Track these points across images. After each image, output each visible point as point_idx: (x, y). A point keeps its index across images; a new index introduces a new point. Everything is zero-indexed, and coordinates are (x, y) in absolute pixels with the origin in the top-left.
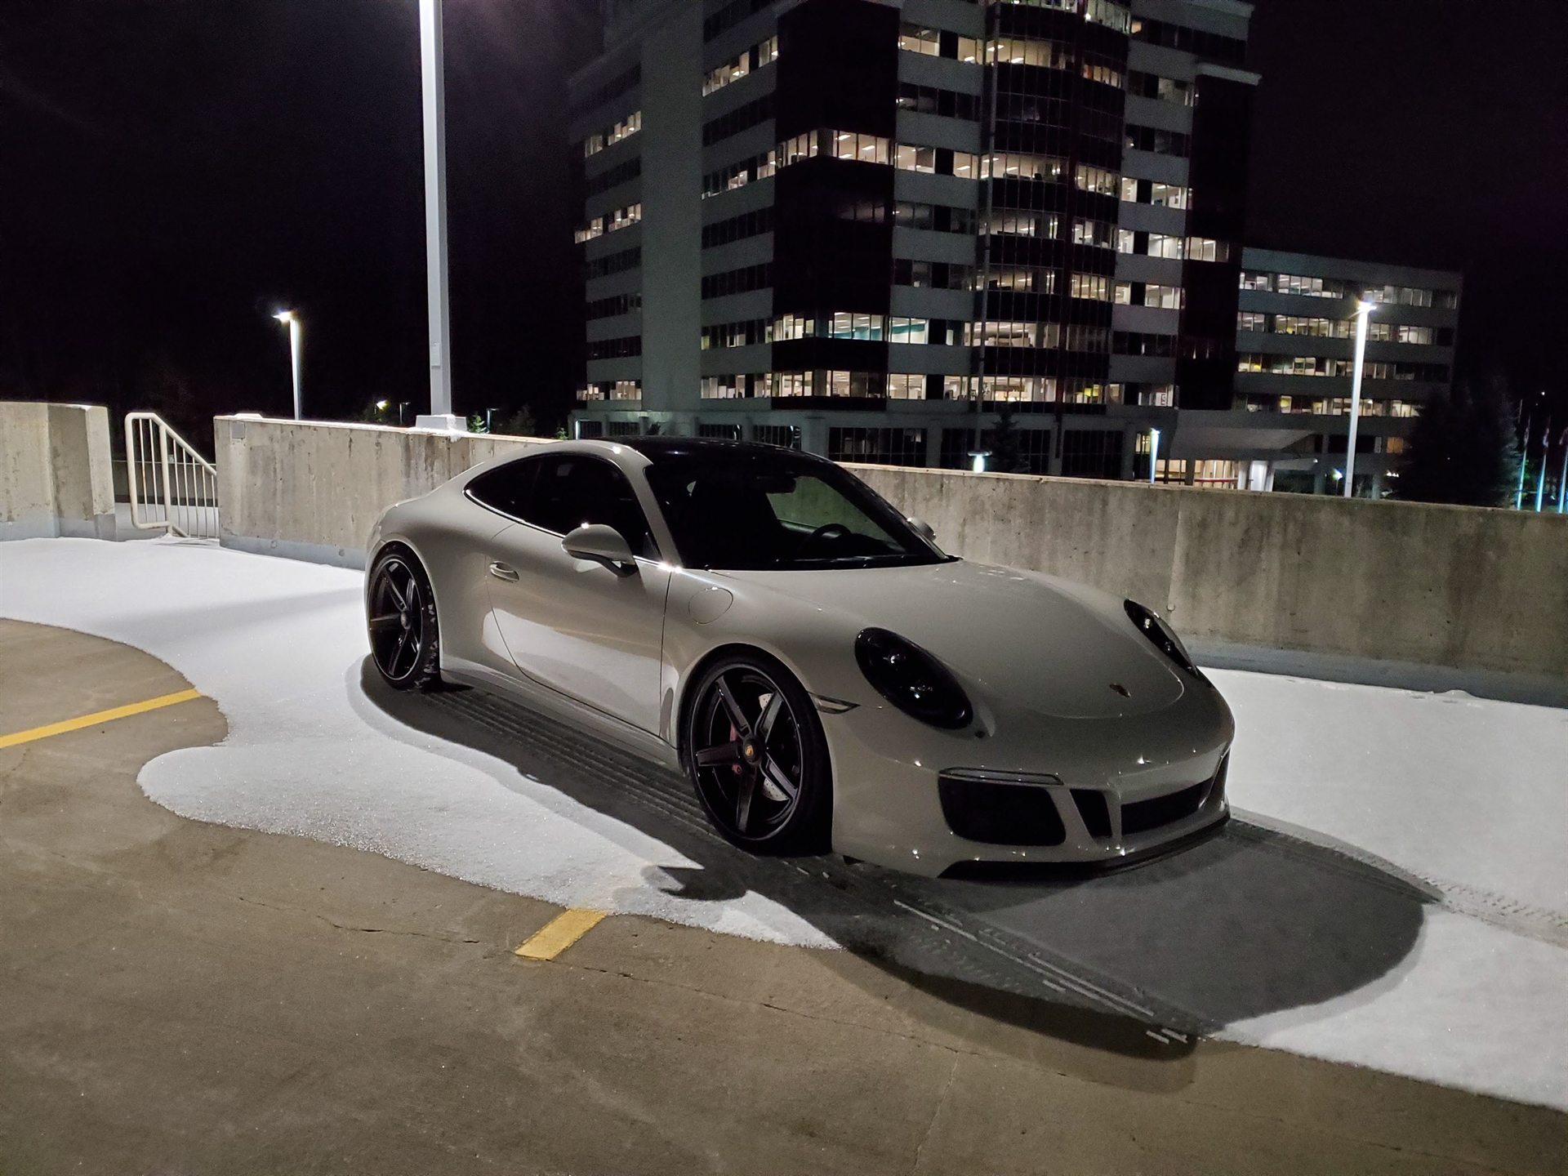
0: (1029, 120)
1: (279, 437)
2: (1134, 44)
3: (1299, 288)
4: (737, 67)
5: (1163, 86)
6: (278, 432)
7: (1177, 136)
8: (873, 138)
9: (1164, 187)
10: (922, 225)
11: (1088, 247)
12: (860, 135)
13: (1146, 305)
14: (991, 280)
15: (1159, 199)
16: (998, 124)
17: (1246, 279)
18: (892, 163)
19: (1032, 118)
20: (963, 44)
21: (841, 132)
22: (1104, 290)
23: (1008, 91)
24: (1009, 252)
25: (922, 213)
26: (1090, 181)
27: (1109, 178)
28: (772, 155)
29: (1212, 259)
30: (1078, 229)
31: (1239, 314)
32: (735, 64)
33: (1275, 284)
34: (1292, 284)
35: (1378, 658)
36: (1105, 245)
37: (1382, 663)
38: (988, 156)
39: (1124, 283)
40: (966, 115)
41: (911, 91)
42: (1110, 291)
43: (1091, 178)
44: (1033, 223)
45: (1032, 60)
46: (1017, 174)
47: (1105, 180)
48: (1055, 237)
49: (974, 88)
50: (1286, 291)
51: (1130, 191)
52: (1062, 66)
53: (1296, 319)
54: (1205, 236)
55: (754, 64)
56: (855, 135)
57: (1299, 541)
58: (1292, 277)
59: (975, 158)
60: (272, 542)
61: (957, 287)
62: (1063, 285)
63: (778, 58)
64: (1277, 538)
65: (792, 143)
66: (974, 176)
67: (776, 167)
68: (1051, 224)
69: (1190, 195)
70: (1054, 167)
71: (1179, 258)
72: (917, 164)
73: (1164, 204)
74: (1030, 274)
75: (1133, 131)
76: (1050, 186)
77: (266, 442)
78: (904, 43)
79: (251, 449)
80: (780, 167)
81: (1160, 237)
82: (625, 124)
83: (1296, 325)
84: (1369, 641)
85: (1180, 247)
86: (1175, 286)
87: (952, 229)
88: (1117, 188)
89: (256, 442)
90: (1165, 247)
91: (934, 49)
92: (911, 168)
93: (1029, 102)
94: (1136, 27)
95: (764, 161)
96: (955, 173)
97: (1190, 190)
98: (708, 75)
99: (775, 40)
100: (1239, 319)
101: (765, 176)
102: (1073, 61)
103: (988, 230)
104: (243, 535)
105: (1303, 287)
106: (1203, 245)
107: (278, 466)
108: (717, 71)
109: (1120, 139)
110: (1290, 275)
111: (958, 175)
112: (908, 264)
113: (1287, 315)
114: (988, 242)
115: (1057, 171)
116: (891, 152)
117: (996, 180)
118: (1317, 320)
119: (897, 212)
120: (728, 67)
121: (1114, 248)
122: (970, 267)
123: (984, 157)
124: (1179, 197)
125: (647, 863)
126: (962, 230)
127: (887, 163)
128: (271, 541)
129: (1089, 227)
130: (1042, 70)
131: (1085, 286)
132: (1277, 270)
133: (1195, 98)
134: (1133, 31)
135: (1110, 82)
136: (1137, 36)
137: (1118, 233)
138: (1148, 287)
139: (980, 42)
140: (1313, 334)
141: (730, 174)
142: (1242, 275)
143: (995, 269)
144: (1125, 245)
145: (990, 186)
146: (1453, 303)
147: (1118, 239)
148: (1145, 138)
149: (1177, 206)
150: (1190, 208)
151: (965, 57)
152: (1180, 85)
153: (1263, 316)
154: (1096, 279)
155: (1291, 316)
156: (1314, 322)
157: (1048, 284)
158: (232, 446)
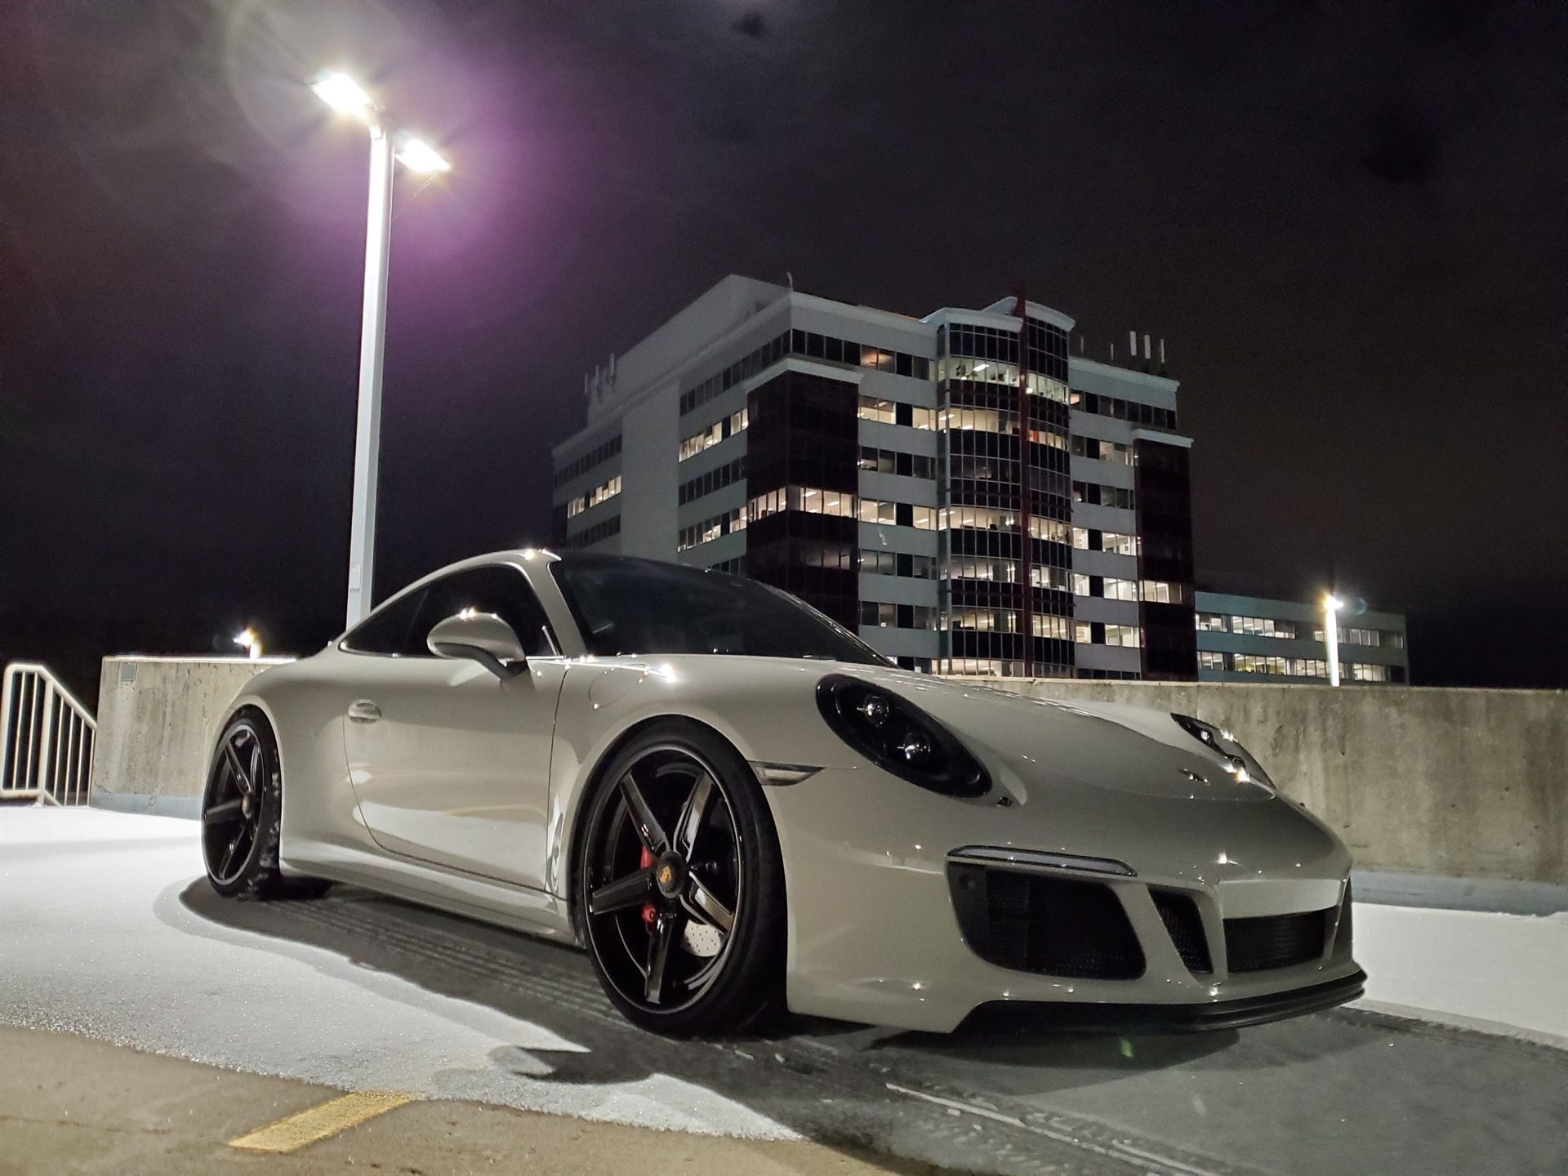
0: (981, 478)
1: (174, 678)
2: (1073, 413)
3: (1252, 629)
4: (711, 436)
5: (1103, 448)
6: (173, 671)
7: (1122, 492)
8: (837, 494)
9: (1113, 536)
10: (887, 572)
11: (1046, 591)
12: (825, 492)
13: (1107, 644)
14: (954, 620)
15: (1109, 547)
16: (953, 481)
17: (1201, 621)
18: (855, 517)
19: (984, 477)
20: (917, 414)
21: (807, 489)
22: (1064, 631)
23: (960, 453)
24: (969, 595)
25: (886, 561)
26: (1043, 530)
27: (1060, 528)
28: (744, 511)
29: (1166, 600)
30: (1034, 574)
31: (1198, 653)
32: (709, 432)
33: (1229, 626)
34: (1245, 626)
35: (1459, 875)
36: (1062, 588)
37: (1464, 881)
38: (945, 509)
39: (1085, 623)
40: (923, 474)
41: (870, 453)
42: (1071, 630)
43: (1044, 528)
44: (991, 569)
45: (981, 426)
46: (972, 525)
47: (1056, 529)
48: (1013, 581)
49: (929, 451)
50: (1241, 632)
51: (1081, 540)
52: (1009, 431)
53: (1252, 658)
54: (1157, 578)
55: (726, 433)
56: (820, 492)
57: (1342, 738)
58: (1245, 619)
59: (933, 512)
60: (151, 799)
61: (923, 627)
62: (1025, 624)
63: (748, 427)
64: (1315, 736)
65: (762, 500)
66: (933, 528)
67: (748, 521)
68: (1009, 570)
69: (1139, 543)
70: (1008, 519)
71: (1135, 600)
72: (879, 516)
73: (1115, 551)
74: (991, 616)
75: (1079, 487)
76: (1005, 536)
77: (158, 683)
78: (863, 413)
79: (140, 692)
80: (751, 521)
81: (1115, 581)
82: (606, 487)
83: (1254, 664)
84: (1443, 854)
85: (1134, 591)
86: (1134, 627)
87: (914, 574)
88: (1068, 537)
89: (147, 685)
90: (1120, 590)
91: (892, 418)
92: (874, 520)
93: (981, 462)
94: (1075, 399)
95: (737, 516)
96: (914, 525)
97: (1139, 538)
98: (684, 441)
99: (745, 412)
100: (1199, 658)
101: (737, 529)
102: (1019, 427)
103: (949, 575)
104: (118, 792)
105: (1256, 629)
106: (1156, 588)
107: (169, 709)
108: (693, 440)
109: (1068, 494)
110: (1243, 617)
111: (917, 527)
112: (873, 606)
113: (1245, 655)
114: (949, 587)
115: (1010, 522)
116: (854, 506)
117: (954, 531)
118: (1274, 659)
119: (862, 560)
120: (702, 436)
121: (1071, 591)
122: (934, 609)
123: (941, 511)
124: (1128, 545)
125: (498, 1043)
126: (924, 576)
127: (851, 516)
128: (149, 797)
129: (1045, 571)
130: (992, 435)
131: (1046, 626)
132: (1230, 613)
133: (1134, 459)
134: (1072, 403)
135: (1055, 445)
136: (1076, 406)
137: (1074, 578)
138: (1107, 627)
139: (933, 412)
140: (1272, 672)
141: (704, 529)
142: (1197, 617)
143: (957, 611)
144: (1081, 588)
145: (949, 536)
146: (1400, 643)
147: (1074, 583)
148: (1092, 494)
149: (1128, 553)
150: (1140, 553)
151: (919, 425)
152: (1120, 447)
153: (1221, 655)
154: (1056, 619)
155: (1249, 655)
156: (1271, 661)
157: (1010, 625)
158: (119, 690)
